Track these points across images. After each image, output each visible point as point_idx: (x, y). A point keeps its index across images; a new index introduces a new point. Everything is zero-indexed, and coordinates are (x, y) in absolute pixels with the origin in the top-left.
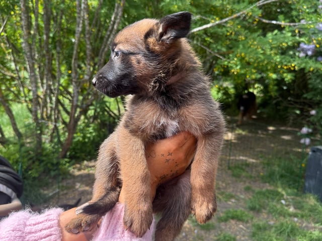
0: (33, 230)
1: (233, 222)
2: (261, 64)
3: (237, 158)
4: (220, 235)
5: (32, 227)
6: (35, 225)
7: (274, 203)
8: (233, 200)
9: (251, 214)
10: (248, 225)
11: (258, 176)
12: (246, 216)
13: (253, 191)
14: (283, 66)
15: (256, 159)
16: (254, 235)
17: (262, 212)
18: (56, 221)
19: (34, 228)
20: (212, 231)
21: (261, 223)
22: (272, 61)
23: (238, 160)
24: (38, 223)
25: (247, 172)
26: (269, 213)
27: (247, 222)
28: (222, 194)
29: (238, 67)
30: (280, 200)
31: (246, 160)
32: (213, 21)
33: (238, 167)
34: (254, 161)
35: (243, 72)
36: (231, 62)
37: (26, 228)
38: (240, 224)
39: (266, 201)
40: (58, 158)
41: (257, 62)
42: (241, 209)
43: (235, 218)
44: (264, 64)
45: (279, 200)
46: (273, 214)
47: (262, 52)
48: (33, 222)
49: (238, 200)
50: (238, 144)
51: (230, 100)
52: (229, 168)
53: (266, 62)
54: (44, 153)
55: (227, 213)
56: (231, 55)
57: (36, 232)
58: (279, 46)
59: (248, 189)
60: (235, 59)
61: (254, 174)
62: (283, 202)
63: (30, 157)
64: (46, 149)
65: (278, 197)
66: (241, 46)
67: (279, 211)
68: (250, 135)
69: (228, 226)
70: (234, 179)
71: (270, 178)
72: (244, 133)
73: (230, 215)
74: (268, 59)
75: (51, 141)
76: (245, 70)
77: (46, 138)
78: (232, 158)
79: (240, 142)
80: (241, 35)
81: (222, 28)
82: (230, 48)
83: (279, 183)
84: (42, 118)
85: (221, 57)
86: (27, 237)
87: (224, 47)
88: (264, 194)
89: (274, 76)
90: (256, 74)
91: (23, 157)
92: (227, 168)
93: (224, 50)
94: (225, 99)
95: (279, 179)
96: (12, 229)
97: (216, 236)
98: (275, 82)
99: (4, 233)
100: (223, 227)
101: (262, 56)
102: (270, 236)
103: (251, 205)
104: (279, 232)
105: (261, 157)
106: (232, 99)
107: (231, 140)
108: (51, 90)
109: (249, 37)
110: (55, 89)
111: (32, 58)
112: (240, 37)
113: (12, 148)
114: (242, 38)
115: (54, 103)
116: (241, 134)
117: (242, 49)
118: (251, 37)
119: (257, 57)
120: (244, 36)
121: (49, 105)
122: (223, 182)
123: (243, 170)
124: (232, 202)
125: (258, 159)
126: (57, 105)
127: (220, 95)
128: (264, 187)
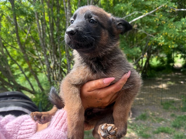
1: (162, 134)
2: (178, 39)
3: (167, 98)
8: (163, 122)
9: (174, 129)
10: (172, 135)
11: (179, 108)
12: (170, 130)
13: (176, 117)
15: (178, 98)
17: (181, 129)
21: (180, 134)
22: (185, 36)
23: (168, 100)
25: (173, 106)
26: (185, 129)
27: (171, 134)
28: (157, 118)
29: (163, 41)
31: (173, 99)
32: (144, 14)
33: (167, 104)
34: (177, 99)
35: (166, 44)
36: (159, 38)
38: (166, 135)
39: (184, 122)
41: (176, 37)
42: (167, 126)
43: (164, 132)
47: (178, 31)
49: (166, 122)
50: (168, 90)
51: (165, 65)
52: (162, 104)
53: (181, 37)
55: (158, 129)
56: (158, 34)
59: (173, 116)
60: (161, 36)
61: (177, 107)
66: (165, 28)
68: (176, 85)
69: (159, 136)
70: (164, 110)
72: (172, 84)
73: (160, 130)
74: (182, 35)
76: (167, 43)
78: (163, 98)
79: (169, 89)
80: (163, 20)
81: (152, 19)
82: (158, 30)
84: (53, 79)
85: (152, 36)
87: (154, 30)
88: (183, 118)
90: (174, 45)
92: (160, 104)
93: (154, 31)
94: (162, 64)
100: (156, 137)
101: (178, 33)
103: (174, 124)
105: (183, 97)
106: (166, 64)
107: (164, 88)
108: (57, 64)
109: (168, 22)
110: (59, 63)
111: (44, 47)
112: (162, 22)
113: (38, 96)
114: (163, 23)
115: (59, 71)
116: (171, 84)
117: (166, 30)
118: (169, 21)
119: (175, 34)
120: (165, 21)
121: (57, 73)
122: (157, 112)
123: (171, 105)
124: (162, 123)
125: (181, 98)
126: (61, 73)
127: (158, 62)
128: (183, 114)
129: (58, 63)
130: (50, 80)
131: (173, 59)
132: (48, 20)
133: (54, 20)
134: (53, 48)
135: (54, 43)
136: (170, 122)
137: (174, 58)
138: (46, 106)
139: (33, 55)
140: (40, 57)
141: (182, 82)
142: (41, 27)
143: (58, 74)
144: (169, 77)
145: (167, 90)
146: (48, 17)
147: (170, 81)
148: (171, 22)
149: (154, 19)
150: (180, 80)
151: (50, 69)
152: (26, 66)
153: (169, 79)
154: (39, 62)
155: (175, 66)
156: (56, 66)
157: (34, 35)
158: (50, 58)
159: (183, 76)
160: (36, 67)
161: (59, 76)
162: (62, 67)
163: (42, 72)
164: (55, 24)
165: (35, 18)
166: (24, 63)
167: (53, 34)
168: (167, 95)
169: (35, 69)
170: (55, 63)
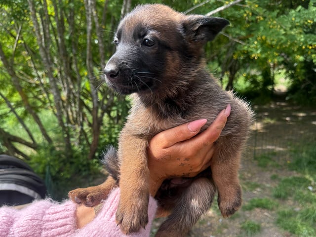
0: (51, 219)
1: (258, 210)
2: (284, 46)
3: (264, 148)
4: (244, 223)
5: (50, 216)
6: (53, 214)
7: (301, 190)
8: (259, 189)
9: (277, 201)
10: (273, 212)
11: (285, 165)
12: (271, 204)
13: (280, 180)
14: (308, 46)
15: (283, 147)
16: (279, 221)
17: (288, 200)
18: (72, 212)
19: (52, 217)
20: (237, 220)
21: (287, 210)
22: (296, 41)
23: (265, 150)
24: (56, 213)
25: (274, 161)
26: (296, 200)
27: (272, 209)
28: (248, 184)
29: (259, 51)
30: (308, 186)
31: (273, 150)
32: (227, 2)
33: (265, 157)
34: (281, 149)
35: (263, 56)
36: (252, 46)
37: (44, 217)
38: (265, 212)
39: (293, 188)
40: (87, 159)
41: (280, 44)
42: (266, 197)
43: (260, 206)
44: (287, 46)
45: (306, 186)
46: (299, 201)
47: (284, 32)
48: (52, 211)
49: (264, 189)
50: (266, 133)
51: (258, 88)
52: (255, 159)
53: (289, 43)
54: (74, 155)
55: (251, 202)
56: (250, 39)
57: (53, 221)
58: (304, 24)
59: (274, 178)
60: (256, 43)
61: (281, 163)
62: (310, 188)
63: (61, 160)
64: (76, 151)
65: (305, 184)
66: (262, 28)
67: (305, 197)
69: (253, 214)
71: (298, 165)
72: (272, 122)
73: (255, 204)
74: (291, 40)
75: (80, 144)
76: (266, 54)
77: (74, 141)
78: (257, 148)
79: (268, 131)
80: (259, 15)
81: (240, 11)
82: (250, 31)
83: (307, 170)
84: (69, 121)
85: (240, 42)
86: (45, 225)
87: (244, 31)
88: (290, 182)
89: (301, 58)
90: (278, 57)
91: (55, 160)
92: (253, 158)
93: (243, 34)
94: (253, 88)
95: (307, 166)
96: (30, 218)
97: (241, 224)
98: (303, 65)
99: (22, 222)
100: (248, 215)
101: (283, 37)
102: (295, 222)
103: (277, 193)
104: (305, 217)
105: (290, 145)
106: (261, 87)
107: (259, 130)
108: (73, 94)
109: (268, 17)
110: (76, 92)
111: (49, 64)
112: (258, 17)
113: (43, 152)
114: (260, 19)
115: (77, 106)
116: (270, 123)
117: (263, 31)
118: (270, 16)
119: (278, 38)
120: (262, 16)
121: (74, 109)
122: (249, 172)
123: (270, 159)
124: (258, 191)
125: (286, 147)
126: (81, 109)
127: (248, 84)
128: (290, 175)
129: (74, 91)
130: (62, 123)
131: (272, 79)
132: (54, 14)
133: (63, 12)
134: (64, 64)
135: (66, 55)
136: (270, 188)
137: (273, 77)
138: (57, 169)
139: (29, 77)
140: (43, 81)
141: (288, 119)
142: (41, 27)
143: (76, 111)
144: (266, 110)
145: (263, 133)
146: (53, 8)
147: (267, 116)
148: (272, 18)
149: (242, 11)
150: (284, 114)
151: (61, 103)
152: (17, 97)
153: (266, 114)
154: (40, 90)
155: (275, 91)
156: (72, 96)
157: (29, 41)
158: (61, 81)
159: (289, 108)
160: (35, 100)
161: (78, 114)
162: (82, 98)
163: (47, 109)
164: (66, 19)
165: (28, 11)
166: (13, 91)
167: (63, 40)
168: (264, 142)
169: (34, 103)
170: (70, 91)
